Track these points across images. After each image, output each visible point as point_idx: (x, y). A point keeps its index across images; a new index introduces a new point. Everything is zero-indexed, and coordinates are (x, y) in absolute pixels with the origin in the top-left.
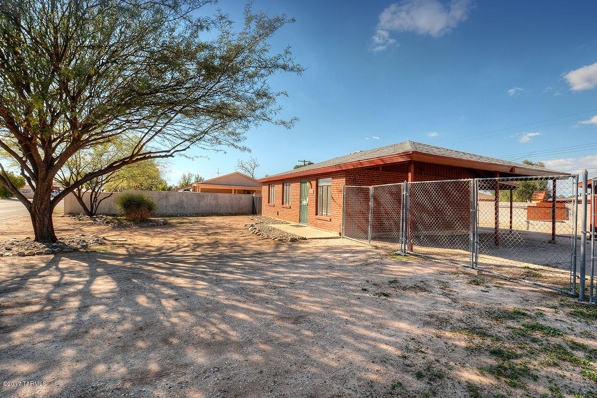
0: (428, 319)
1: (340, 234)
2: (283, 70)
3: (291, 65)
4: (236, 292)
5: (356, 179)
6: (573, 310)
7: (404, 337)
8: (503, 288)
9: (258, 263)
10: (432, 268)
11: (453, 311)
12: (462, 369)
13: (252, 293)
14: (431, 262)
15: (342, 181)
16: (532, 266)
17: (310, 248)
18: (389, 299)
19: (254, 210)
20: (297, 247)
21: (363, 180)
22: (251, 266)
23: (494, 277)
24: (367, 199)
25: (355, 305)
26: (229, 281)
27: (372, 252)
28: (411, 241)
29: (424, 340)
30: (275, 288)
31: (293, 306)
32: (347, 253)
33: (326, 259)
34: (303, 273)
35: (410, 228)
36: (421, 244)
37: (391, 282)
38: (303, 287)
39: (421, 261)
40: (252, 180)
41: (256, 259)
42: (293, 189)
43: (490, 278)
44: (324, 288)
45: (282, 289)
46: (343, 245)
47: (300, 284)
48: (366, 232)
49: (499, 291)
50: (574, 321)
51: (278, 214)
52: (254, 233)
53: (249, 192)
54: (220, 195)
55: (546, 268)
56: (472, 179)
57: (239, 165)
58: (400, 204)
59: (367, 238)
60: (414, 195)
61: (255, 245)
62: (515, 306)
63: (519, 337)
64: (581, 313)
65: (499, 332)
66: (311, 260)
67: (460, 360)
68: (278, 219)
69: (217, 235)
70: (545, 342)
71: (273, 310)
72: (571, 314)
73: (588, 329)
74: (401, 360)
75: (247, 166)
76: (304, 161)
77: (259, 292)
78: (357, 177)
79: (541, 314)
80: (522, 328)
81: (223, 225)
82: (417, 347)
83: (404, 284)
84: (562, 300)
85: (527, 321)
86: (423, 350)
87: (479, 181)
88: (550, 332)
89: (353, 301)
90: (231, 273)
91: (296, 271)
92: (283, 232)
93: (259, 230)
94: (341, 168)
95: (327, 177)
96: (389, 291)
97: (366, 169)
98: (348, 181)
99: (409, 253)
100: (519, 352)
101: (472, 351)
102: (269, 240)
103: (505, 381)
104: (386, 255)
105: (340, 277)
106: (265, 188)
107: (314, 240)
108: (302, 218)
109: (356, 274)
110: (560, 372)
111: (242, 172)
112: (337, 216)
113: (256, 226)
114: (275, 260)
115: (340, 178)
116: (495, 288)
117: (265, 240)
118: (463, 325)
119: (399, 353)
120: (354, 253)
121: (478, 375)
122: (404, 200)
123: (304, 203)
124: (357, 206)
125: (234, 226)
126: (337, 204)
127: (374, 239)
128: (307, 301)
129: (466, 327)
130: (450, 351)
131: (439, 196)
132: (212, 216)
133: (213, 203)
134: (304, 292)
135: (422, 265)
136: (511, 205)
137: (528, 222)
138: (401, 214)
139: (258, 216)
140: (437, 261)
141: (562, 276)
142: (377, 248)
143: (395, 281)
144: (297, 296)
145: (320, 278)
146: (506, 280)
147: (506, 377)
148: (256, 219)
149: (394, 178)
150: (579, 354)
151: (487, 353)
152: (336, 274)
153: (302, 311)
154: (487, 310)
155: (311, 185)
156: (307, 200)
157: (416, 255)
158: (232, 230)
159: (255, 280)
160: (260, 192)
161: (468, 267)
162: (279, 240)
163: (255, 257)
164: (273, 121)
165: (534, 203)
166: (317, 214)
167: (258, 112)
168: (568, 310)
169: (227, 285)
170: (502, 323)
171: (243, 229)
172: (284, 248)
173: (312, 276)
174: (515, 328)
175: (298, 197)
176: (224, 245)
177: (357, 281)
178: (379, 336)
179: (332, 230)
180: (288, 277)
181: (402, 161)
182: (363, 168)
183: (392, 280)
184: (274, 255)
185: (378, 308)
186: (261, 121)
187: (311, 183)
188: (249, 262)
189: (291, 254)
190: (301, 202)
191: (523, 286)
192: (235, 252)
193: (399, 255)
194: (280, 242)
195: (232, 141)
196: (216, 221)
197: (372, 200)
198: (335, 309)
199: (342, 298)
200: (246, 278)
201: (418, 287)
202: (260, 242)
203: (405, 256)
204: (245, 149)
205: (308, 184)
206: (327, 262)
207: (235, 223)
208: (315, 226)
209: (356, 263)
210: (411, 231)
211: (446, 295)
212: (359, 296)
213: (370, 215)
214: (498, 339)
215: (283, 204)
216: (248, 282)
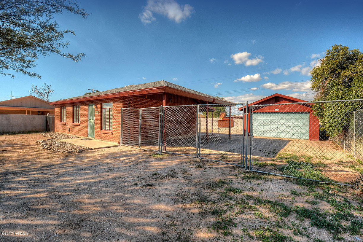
0: (176, 197)
1: (119, 143)
2: (69, 11)
3: (76, 9)
4: (16, 209)
5: (130, 104)
6: (244, 175)
7: (162, 216)
8: (213, 168)
9: (46, 175)
10: (176, 160)
11: (190, 188)
12: (198, 231)
13: (35, 207)
14: (176, 157)
15: (120, 105)
16: (223, 152)
17: (95, 156)
18: (153, 188)
19: (47, 128)
20: (84, 156)
21: (135, 104)
22: (37, 180)
23: (208, 161)
24: (137, 117)
25: (128, 198)
26: (10, 199)
27: (141, 154)
28: (165, 144)
29: (175, 215)
30: (60, 197)
31: (76, 212)
32: (123, 157)
33: (108, 164)
34: (87, 179)
35: (165, 136)
36: (171, 145)
37: (153, 175)
38: (87, 191)
39: (171, 157)
40: (47, 103)
41: (44, 172)
42: (82, 110)
43: (206, 163)
44: (105, 189)
45: (67, 197)
46: (121, 151)
47: (84, 189)
48: (137, 140)
49: (211, 170)
50: (245, 182)
51: (69, 131)
52: (45, 148)
53: (43, 113)
54: (12, 116)
55: (229, 153)
56: (197, 105)
57: (34, 90)
58: (158, 120)
59: (138, 145)
60: (167, 114)
61: (44, 159)
62: (220, 178)
63: (224, 198)
64: (247, 176)
65: (214, 197)
66: (96, 166)
67: (197, 224)
68: (69, 135)
69: (5, 153)
70: (236, 199)
71: (55, 219)
72: (244, 178)
73: (251, 186)
74: (161, 237)
75: (41, 91)
76: (93, 90)
77: (43, 204)
78: (131, 102)
79: (231, 180)
80: (225, 191)
81: (14, 142)
82: (171, 222)
83: (161, 175)
84: (239, 171)
85: (226, 187)
86: (175, 223)
87: (201, 106)
88: (237, 191)
89: (127, 195)
90: (15, 189)
91: (81, 178)
92: (73, 145)
93: (50, 145)
94: (120, 95)
95: (109, 102)
96: (152, 182)
97: (137, 97)
98: (124, 105)
99: (164, 152)
100: (225, 208)
101: (202, 214)
102: (58, 153)
103: (221, 232)
104: (150, 155)
105: (118, 177)
106: (57, 110)
107: (99, 150)
108: (89, 133)
109: (129, 172)
110: (245, 217)
111: (37, 96)
112: (116, 130)
113: (48, 142)
114: (63, 170)
115: (118, 102)
116: (209, 168)
117: (55, 153)
118: (196, 197)
119: (159, 231)
120: (129, 156)
121: (207, 233)
122: (160, 118)
123: (91, 121)
124: (131, 122)
125: (26, 143)
126: (117, 121)
127: (142, 144)
128: (89, 204)
129: (198, 198)
130: (191, 218)
131: (180, 115)
132: (3, 134)
133: (5, 122)
134: (87, 195)
135: (171, 159)
136: (212, 119)
137: (219, 129)
138: (159, 127)
139: (51, 133)
140: (179, 155)
141: (236, 156)
142: (144, 151)
143: (156, 174)
144: (80, 201)
145: (102, 181)
146: (213, 162)
147: (222, 229)
148: (49, 135)
149: (154, 103)
150: (251, 202)
151: (210, 214)
152: (115, 175)
153: (84, 214)
154: (207, 183)
155: (97, 107)
156: (94, 119)
157: (168, 153)
158: (22, 146)
159: (39, 192)
160: (53, 113)
161: (195, 157)
162: (69, 152)
163: (43, 170)
164: (62, 53)
165: (221, 119)
166: (102, 129)
167: (46, 44)
168: (242, 176)
169: (7, 203)
170: (215, 191)
171: (35, 145)
172: (72, 159)
173: (95, 180)
174: (221, 193)
175: (86, 117)
176: (10, 162)
177: (131, 178)
178: (146, 220)
179: (113, 141)
180: (73, 184)
181: (159, 92)
182: (135, 96)
183: (154, 173)
184: (62, 166)
185: (145, 197)
186: (49, 52)
187: (96, 106)
188: (36, 175)
189: (78, 163)
190: (88, 121)
191: (221, 165)
192: (22, 167)
193: (158, 154)
194: (69, 154)
195: (20, 67)
196: (7, 139)
197: (140, 118)
198: (113, 206)
199: (119, 194)
200: (30, 192)
201: (170, 175)
202: (50, 156)
203: (162, 154)
204: (34, 75)
205: (94, 107)
206: (109, 166)
207: (27, 140)
208: (100, 138)
209: (130, 164)
210: (165, 138)
211: (185, 178)
212: (131, 190)
213: (140, 129)
214: (214, 203)
215: (73, 122)
216: (32, 196)
